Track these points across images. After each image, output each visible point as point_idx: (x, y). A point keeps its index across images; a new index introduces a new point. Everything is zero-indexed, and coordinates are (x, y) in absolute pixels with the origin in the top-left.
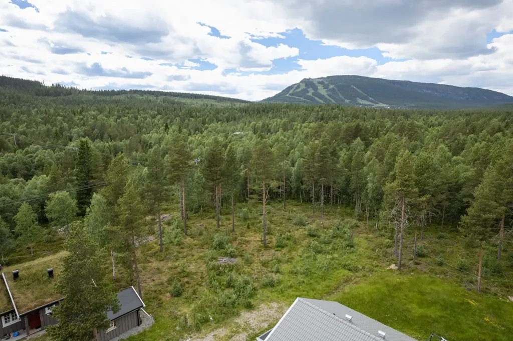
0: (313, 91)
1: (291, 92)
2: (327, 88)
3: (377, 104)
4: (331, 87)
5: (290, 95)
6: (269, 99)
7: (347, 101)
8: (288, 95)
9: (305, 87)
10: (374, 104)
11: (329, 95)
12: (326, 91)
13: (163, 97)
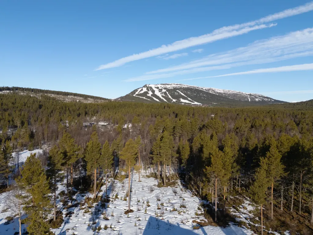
0: (152, 93)
1: (137, 93)
2: (161, 91)
3: (194, 102)
4: (164, 91)
5: (136, 95)
6: (122, 98)
7: (174, 100)
8: (134, 95)
9: (146, 91)
10: (192, 103)
11: (163, 96)
12: (161, 93)
13: (41, 94)
